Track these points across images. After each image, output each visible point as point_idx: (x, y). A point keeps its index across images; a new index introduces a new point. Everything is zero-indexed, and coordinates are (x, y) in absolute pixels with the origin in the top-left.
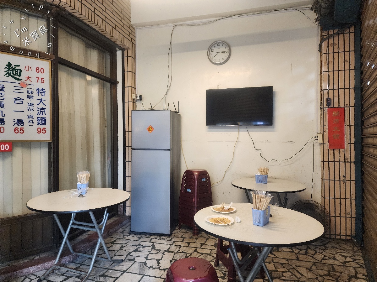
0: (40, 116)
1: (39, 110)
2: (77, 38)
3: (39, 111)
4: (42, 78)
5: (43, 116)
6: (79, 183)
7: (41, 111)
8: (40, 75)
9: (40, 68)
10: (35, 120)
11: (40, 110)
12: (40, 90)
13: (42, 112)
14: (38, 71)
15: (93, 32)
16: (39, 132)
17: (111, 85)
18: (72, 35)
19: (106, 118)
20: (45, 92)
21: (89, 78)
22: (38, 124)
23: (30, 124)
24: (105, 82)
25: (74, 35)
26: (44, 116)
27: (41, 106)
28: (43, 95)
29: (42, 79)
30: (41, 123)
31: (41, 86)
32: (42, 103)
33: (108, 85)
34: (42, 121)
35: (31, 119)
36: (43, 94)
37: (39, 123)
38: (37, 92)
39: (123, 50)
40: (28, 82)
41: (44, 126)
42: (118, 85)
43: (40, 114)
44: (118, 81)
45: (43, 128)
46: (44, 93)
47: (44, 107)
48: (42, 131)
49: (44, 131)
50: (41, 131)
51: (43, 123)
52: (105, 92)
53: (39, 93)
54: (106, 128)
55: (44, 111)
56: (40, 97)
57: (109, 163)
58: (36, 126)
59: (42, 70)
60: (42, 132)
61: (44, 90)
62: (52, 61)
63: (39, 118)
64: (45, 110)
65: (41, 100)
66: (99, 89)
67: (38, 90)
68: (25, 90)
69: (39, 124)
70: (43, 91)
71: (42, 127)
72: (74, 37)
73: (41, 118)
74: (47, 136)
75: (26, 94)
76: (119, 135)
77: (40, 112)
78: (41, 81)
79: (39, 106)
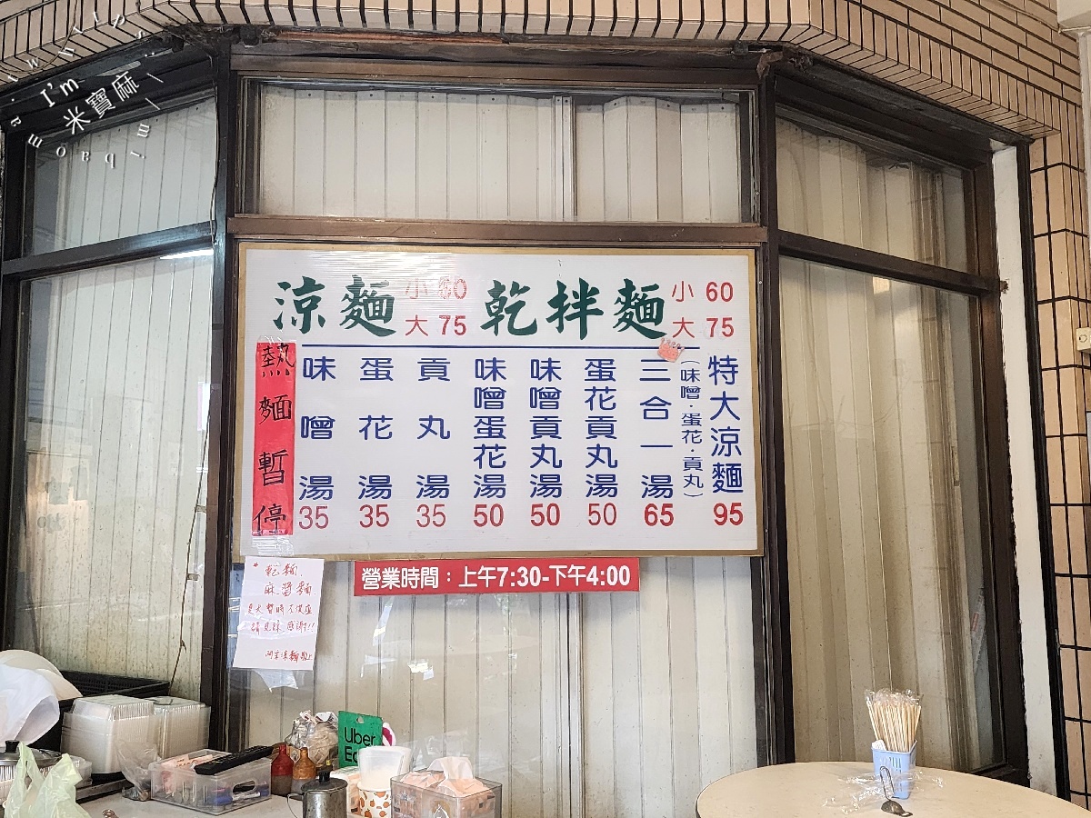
0: (723, 460)
1: (718, 436)
2: (835, 142)
3: (719, 442)
4: (725, 320)
5: (731, 460)
6: (877, 745)
7: (726, 439)
8: (719, 309)
9: (719, 285)
10: (707, 476)
11: (723, 435)
12: (722, 363)
13: (729, 443)
14: (712, 295)
15: (901, 103)
16: (720, 520)
17: (971, 302)
18: (819, 133)
19: (954, 443)
20: (736, 369)
21: (881, 284)
22: (716, 488)
23: (693, 489)
24: (944, 292)
25: (825, 134)
26: (734, 459)
27: (725, 420)
28: (730, 380)
29: (727, 323)
30: (725, 487)
31: (722, 348)
32: (729, 409)
33: (959, 302)
34: (728, 477)
35: (693, 471)
36: (729, 376)
37: (720, 484)
38: (712, 371)
39: (1021, 143)
40: (683, 339)
41: (735, 498)
42: (1003, 297)
43: (722, 450)
44: (1002, 278)
45: (734, 505)
46: (734, 372)
47: (733, 424)
48: (729, 516)
49: (736, 517)
50: (725, 515)
51: (732, 486)
52: (947, 335)
53: (719, 375)
54: (958, 488)
55: (734, 439)
56: (722, 387)
57: (979, 642)
58: (710, 498)
59: (727, 288)
60: (728, 520)
61: (732, 363)
62: (756, 249)
63: (719, 465)
64: (737, 436)
65: (724, 399)
66: (923, 320)
67: (715, 363)
68: (674, 369)
69: (720, 488)
70: (728, 366)
71: (727, 499)
72: (824, 140)
73: (725, 468)
74: (746, 537)
75: (677, 383)
76: (1017, 517)
77: (721, 445)
78: (724, 330)
79: (718, 424)
